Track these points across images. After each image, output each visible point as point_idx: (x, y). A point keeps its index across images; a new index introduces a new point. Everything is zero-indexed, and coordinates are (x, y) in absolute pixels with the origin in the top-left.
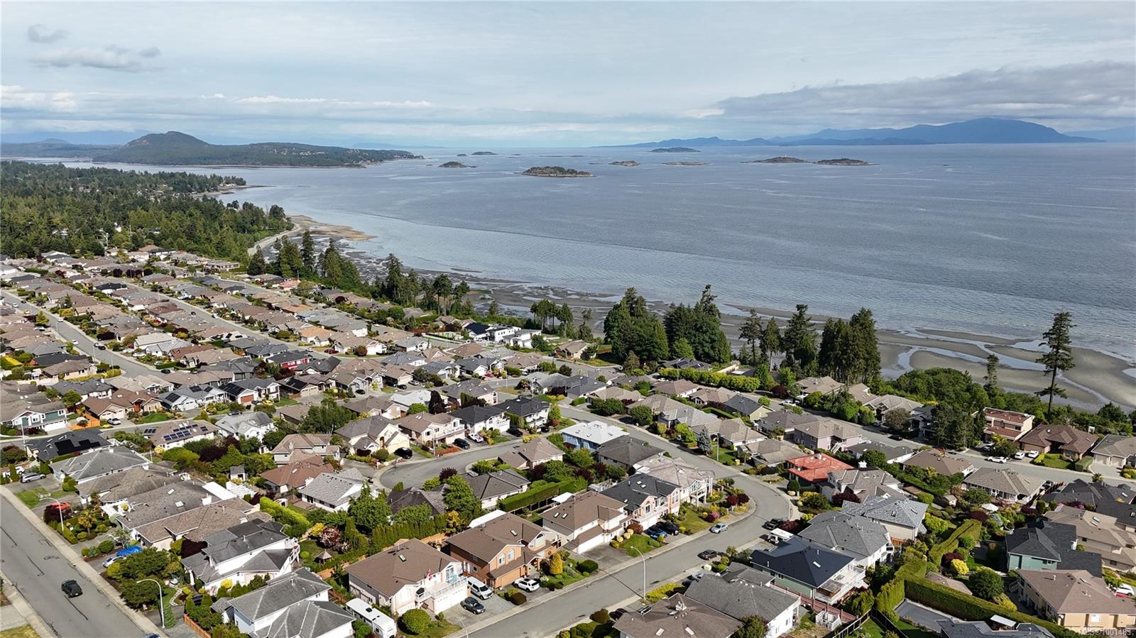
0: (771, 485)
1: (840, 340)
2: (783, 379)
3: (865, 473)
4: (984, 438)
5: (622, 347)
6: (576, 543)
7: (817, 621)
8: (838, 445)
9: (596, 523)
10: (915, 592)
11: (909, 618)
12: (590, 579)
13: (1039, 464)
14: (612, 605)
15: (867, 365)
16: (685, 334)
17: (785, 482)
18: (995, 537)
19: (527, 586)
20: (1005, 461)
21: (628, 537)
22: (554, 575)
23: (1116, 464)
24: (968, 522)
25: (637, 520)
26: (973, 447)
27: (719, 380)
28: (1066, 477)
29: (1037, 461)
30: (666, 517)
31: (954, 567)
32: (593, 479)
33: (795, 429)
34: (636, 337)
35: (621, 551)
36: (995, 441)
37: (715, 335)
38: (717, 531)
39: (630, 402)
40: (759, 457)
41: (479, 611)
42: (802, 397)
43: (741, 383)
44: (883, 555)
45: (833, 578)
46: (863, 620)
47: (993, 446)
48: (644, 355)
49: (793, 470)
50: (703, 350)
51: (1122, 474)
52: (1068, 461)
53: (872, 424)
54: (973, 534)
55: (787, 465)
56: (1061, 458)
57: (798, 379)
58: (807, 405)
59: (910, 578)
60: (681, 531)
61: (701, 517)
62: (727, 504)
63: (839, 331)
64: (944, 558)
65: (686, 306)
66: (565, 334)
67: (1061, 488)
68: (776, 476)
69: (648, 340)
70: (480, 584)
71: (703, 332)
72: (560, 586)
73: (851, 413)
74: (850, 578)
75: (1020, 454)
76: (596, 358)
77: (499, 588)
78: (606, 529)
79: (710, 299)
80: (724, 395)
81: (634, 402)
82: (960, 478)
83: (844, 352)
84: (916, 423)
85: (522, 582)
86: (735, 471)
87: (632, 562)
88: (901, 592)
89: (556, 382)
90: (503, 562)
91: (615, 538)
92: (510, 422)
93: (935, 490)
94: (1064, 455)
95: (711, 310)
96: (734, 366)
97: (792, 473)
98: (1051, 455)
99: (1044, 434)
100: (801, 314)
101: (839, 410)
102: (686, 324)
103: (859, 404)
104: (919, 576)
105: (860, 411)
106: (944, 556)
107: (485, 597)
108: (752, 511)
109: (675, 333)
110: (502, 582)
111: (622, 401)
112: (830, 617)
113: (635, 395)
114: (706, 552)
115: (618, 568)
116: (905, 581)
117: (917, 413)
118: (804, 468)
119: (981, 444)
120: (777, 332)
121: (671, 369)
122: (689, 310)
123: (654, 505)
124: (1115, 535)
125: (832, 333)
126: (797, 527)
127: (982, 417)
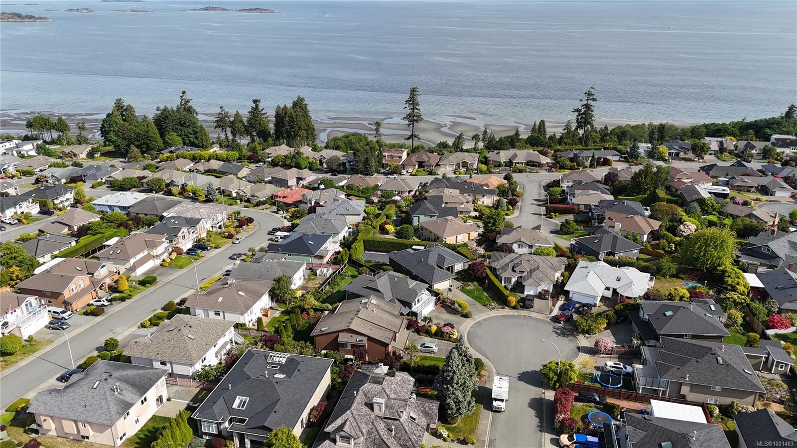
0: (265, 211)
1: (287, 119)
2: (253, 150)
3: (324, 191)
4: (383, 166)
5: (122, 144)
6: (133, 269)
7: (318, 274)
8: (301, 182)
9: (146, 252)
10: (370, 246)
11: (369, 259)
12: (152, 288)
13: (414, 175)
14: (176, 298)
15: (308, 134)
16: (173, 129)
17: (275, 208)
18: (402, 212)
19: (102, 303)
20: (397, 177)
21: (174, 258)
22: (122, 292)
23: (451, 169)
24: (388, 206)
25: (177, 246)
26: (378, 173)
27: (208, 157)
28: (429, 179)
29: (414, 173)
30: (198, 241)
31: (386, 229)
32: (131, 228)
33: (272, 177)
34: (133, 135)
35: (171, 267)
36: (390, 166)
37: (196, 128)
38: (237, 242)
39: (144, 178)
40: (253, 196)
41: (65, 327)
42: (270, 159)
43: (225, 156)
44: (346, 232)
45: (322, 248)
46: (345, 266)
47: (390, 169)
48: (143, 148)
49: (278, 199)
50: (189, 140)
51: (455, 173)
52: (428, 171)
53: (318, 169)
54: (392, 211)
55: (272, 197)
56: (424, 170)
57: (263, 149)
58: (274, 164)
59: (366, 238)
60: (212, 247)
61: (224, 237)
62: (240, 226)
63: (285, 114)
64: (380, 226)
65: (170, 108)
66: (65, 143)
67: (428, 184)
68: (267, 206)
69: (144, 136)
70: (59, 310)
71: (187, 127)
72: (130, 297)
73: (304, 163)
74: (332, 247)
75: (404, 172)
76: (100, 156)
77: (76, 310)
78: (155, 255)
79: (187, 102)
80: (215, 164)
81: (147, 177)
82: (376, 187)
83: (292, 127)
84: (344, 164)
85: (96, 301)
86: (239, 207)
87: (181, 272)
88: (362, 248)
89: (72, 173)
90: (75, 291)
91: (164, 260)
92: (40, 205)
93: (366, 196)
94: (426, 168)
95: (189, 110)
96: (215, 148)
97: (278, 201)
98: (419, 169)
99: (414, 159)
100: (257, 106)
101: (296, 163)
102: (172, 122)
103: (308, 158)
104: (370, 236)
105: (309, 163)
106: (380, 225)
107: (67, 318)
108: (257, 227)
109: (164, 129)
110: (79, 305)
111: (137, 178)
112: (325, 270)
113: (146, 173)
114: (235, 255)
115: (172, 277)
116: (364, 241)
117: (344, 158)
118: (284, 197)
119: (382, 170)
120: (242, 121)
121: (169, 154)
122: (173, 111)
123: (188, 234)
124: (460, 197)
125: (281, 116)
126: (290, 229)
127: (381, 153)
